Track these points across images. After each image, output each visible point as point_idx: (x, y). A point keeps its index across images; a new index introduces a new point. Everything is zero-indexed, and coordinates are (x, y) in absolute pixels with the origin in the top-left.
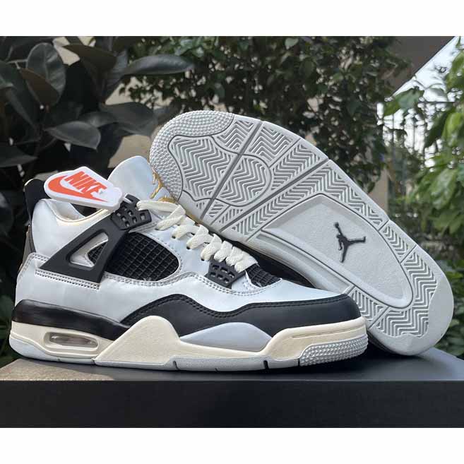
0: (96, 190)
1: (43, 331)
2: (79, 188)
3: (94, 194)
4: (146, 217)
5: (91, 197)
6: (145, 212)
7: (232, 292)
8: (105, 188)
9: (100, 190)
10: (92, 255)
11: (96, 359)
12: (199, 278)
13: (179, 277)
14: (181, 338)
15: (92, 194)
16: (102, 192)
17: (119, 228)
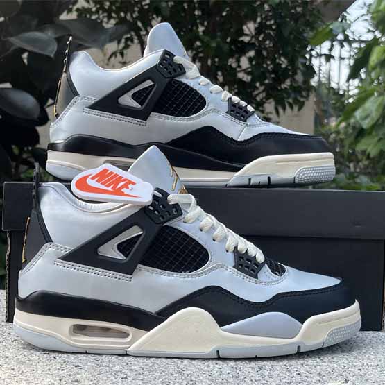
0: (126, 186)
1: (69, 323)
2: (108, 186)
3: (124, 190)
4: (177, 210)
5: (123, 194)
6: (176, 206)
7: (260, 283)
8: (134, 184)
9: (130, 186)
10: (122, 248)
11: (129, 349)
12: (229, 270)
13: (211, 269)
14: (222, 328)
15: (122, 190)
16: (132, 188)
17: (154, 222)
